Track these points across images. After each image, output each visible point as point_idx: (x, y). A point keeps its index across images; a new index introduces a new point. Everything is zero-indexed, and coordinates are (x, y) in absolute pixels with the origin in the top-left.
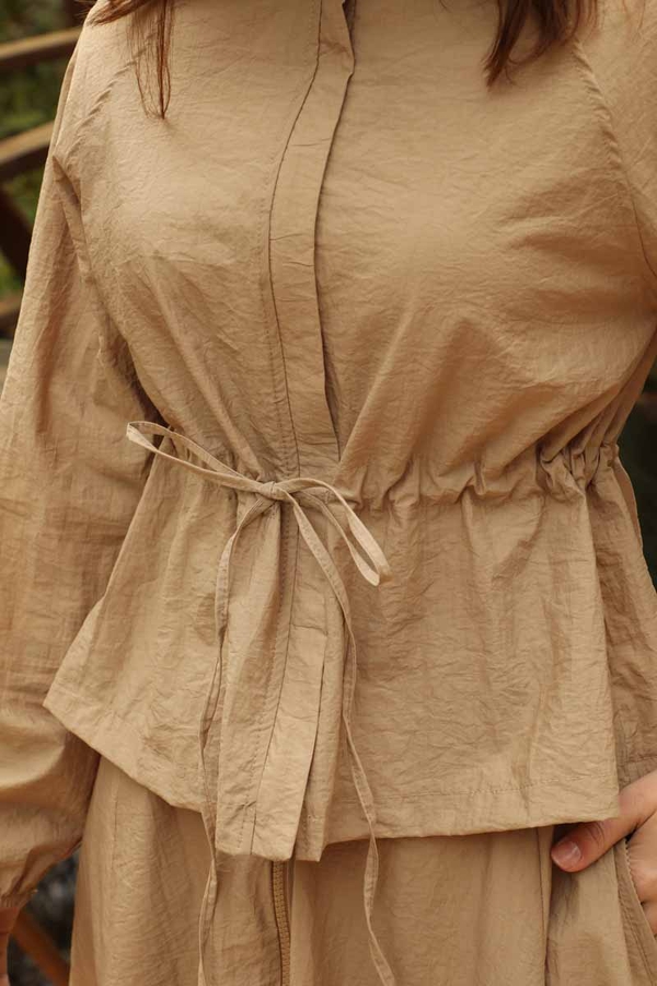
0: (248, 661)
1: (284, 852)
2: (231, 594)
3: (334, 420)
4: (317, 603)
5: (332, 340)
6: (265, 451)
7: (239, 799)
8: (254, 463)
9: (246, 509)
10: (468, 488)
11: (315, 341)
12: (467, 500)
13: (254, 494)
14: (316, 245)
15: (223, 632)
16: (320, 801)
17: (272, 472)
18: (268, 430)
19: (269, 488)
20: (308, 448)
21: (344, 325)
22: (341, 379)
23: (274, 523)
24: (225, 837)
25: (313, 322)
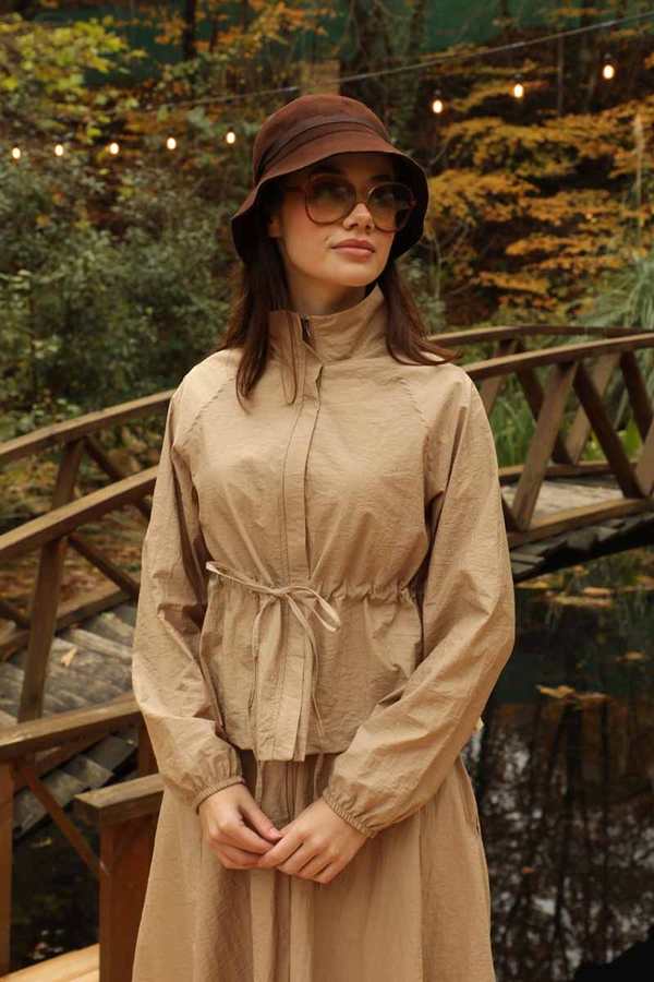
0: (269, 671)
1: (289, 755)
2: (260, 641)
3: (309, 560)
4: (300, 645)
5: (310, 522)
6: (274, 575)
7: (267, 734)
8: (269, 579)
9: (264, 602)
10: (367, 595)
11: (302, 522)
12: (365, 602)
13: (269, 594)
14: (305, 480)
15: (257, 658)
16: (304, 734)
17: (277, 585)
18: (276, 566)
19: (276, 591)
20: (295, 573)
21: (316, 512)
22: (313, 540)
23: (278, 608)
24: (261, 752)
25: (301, 513)
